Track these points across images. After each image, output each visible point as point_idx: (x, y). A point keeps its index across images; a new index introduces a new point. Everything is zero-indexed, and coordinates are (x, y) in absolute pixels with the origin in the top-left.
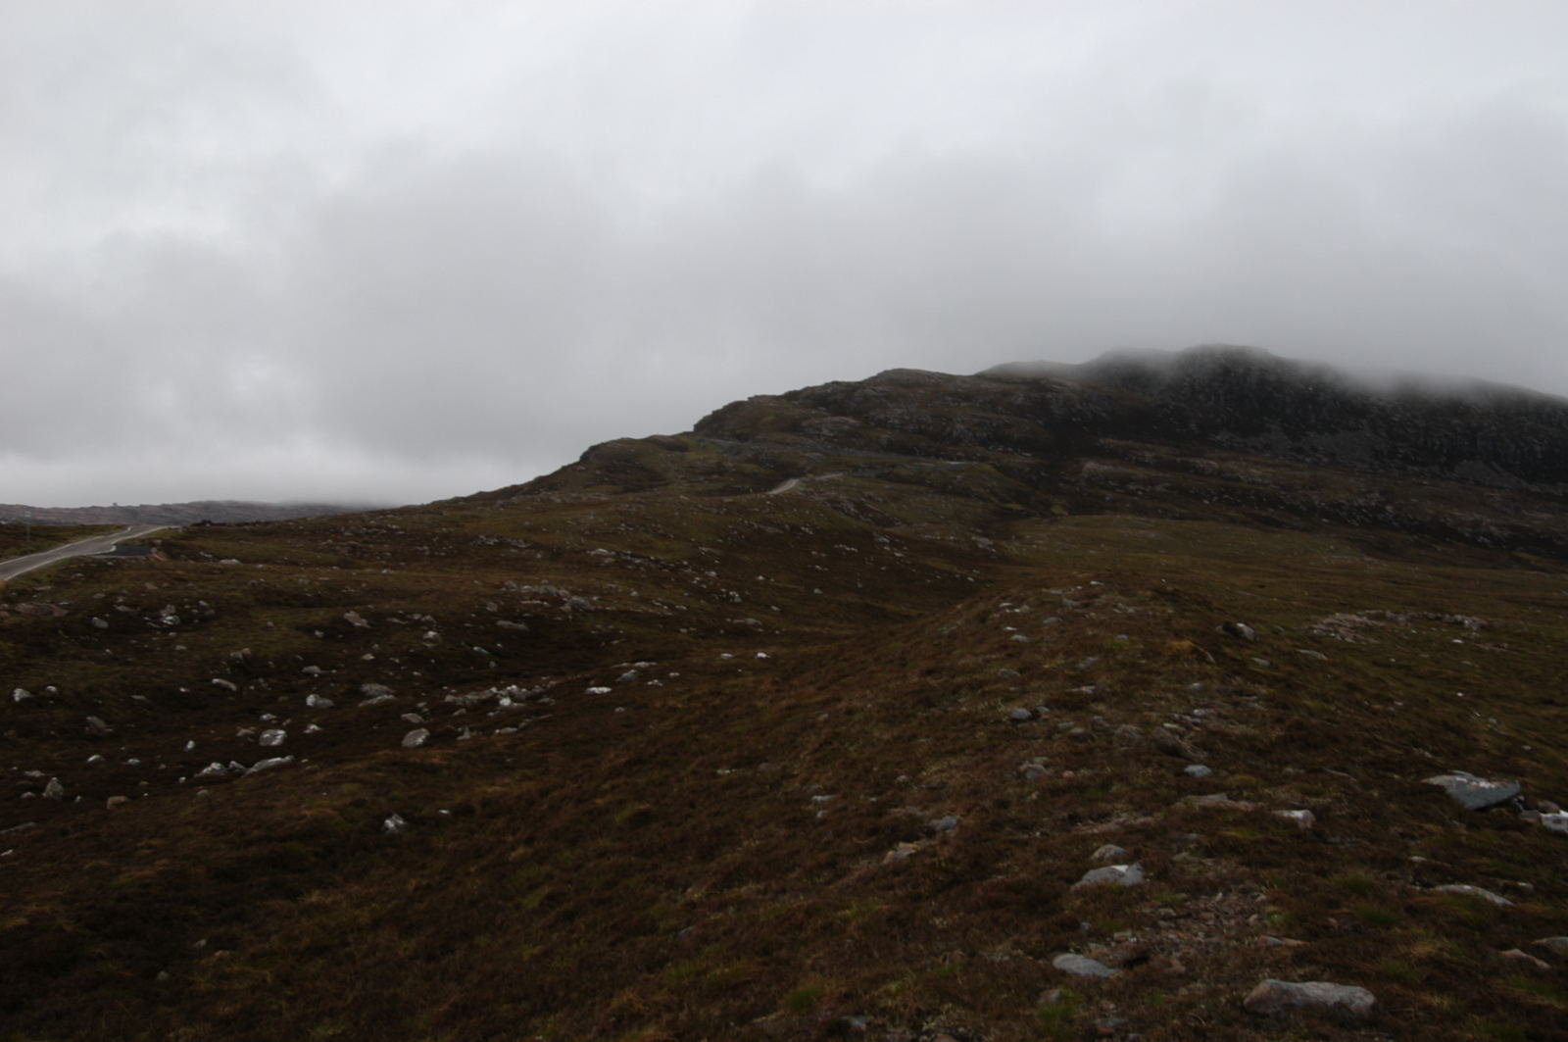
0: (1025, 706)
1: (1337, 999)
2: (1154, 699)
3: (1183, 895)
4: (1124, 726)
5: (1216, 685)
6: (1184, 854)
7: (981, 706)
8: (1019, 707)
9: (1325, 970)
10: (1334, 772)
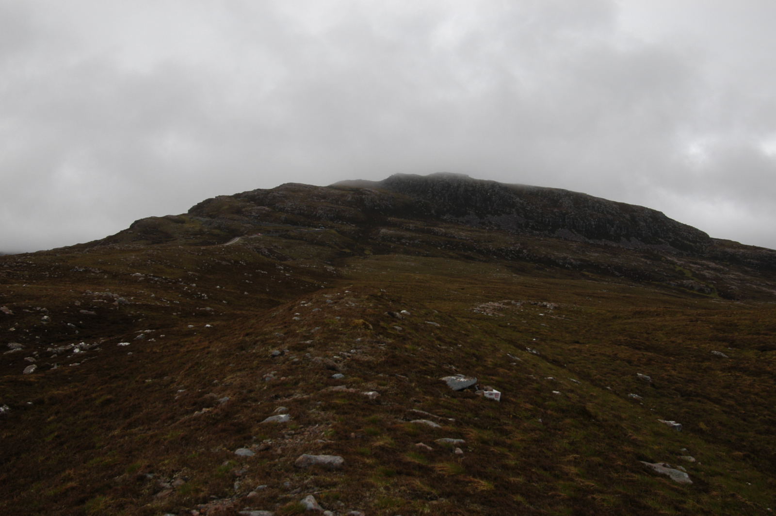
0: (279, 350)
1: (329, 461)
2: (336, 346)
3: (302, 426)
4: (316, 358)
5: (369, 339)
6: (313, 410)
7: (262, 350)
8: (277, 350)
9: (333, 451)
10: (399, 376)
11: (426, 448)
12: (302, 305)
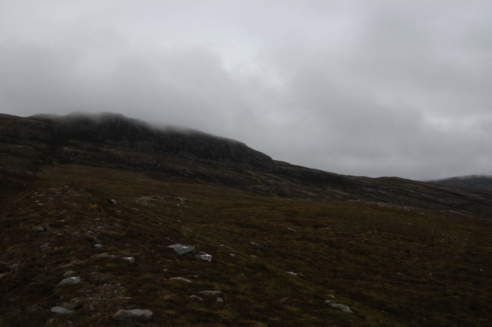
0: (42, 227)
1: (141, 314)
2: (85, 224)
3: (94, 285)
4: (75, 232)
5: (104, 219)
6: (94, 272)
7: (27, 227)
8: (40, 227)
9: (138, 306)
10: (140, 245)
11: (198, 299)
12: (37, 195)
